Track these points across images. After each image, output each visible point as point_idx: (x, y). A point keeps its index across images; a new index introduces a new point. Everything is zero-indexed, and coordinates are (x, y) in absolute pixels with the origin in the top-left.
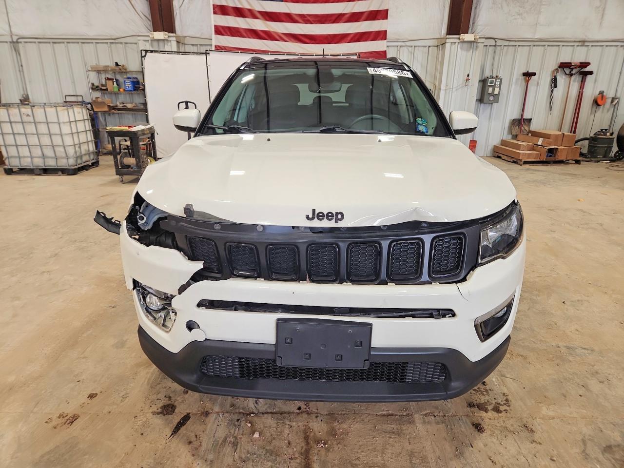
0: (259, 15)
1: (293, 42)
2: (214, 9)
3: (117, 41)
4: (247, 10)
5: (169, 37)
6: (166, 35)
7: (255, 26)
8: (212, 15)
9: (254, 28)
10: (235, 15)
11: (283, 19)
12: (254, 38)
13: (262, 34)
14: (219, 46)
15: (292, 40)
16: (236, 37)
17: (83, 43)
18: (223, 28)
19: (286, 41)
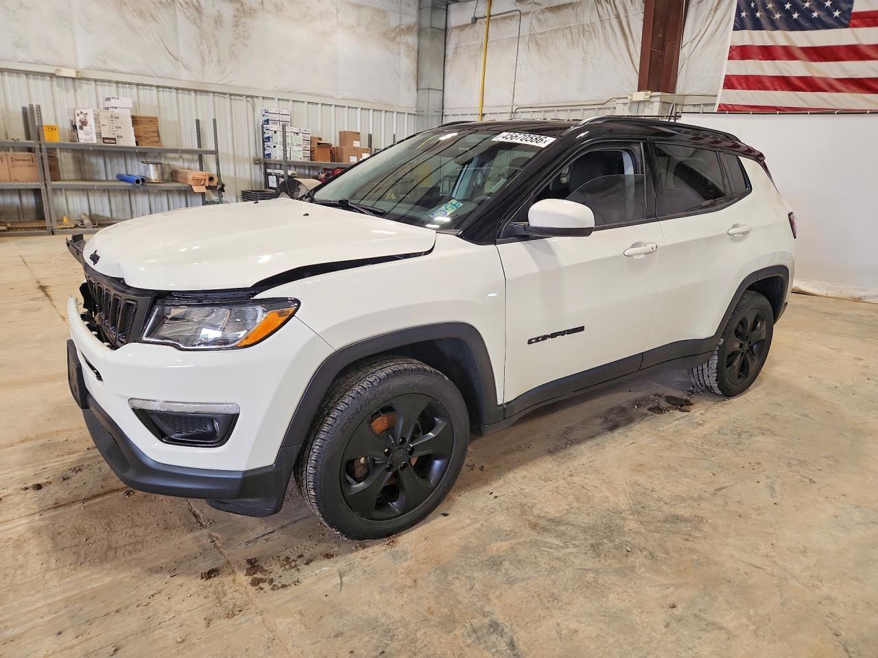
0: (799, 54)
1: (853, 92)
2: (730, 52)
3: (605, 106)
4: (780, 49)
5: (651, 97)
6: (647, 94)
7: (788, 71)
8: (726, 61)
9: (786, 74)
10: (761, 57)
11: (842, 55)
12: (783, 90)
13: (798, 83)
14: (725, 105)
15: (853, 88)
16: (755, 90)
17: (572, 110)
18: (738, 77)
19: (838, 91)
